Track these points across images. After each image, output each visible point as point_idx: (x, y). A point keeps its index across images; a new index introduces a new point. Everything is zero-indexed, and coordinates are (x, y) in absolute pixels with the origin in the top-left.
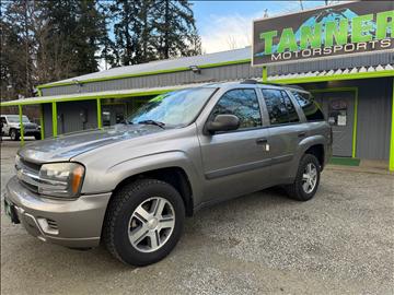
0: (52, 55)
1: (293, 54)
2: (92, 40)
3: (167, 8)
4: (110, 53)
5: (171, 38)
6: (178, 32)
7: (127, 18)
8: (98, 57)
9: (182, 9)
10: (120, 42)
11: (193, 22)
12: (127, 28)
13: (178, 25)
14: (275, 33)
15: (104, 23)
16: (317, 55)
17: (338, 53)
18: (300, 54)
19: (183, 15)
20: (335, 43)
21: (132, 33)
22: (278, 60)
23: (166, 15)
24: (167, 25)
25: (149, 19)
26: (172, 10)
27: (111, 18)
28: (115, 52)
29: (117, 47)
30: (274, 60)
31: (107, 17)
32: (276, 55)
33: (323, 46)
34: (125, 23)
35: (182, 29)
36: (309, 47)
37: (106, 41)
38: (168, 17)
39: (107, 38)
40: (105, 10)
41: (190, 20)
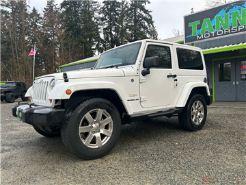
0: (68, 49)
1: (211, 34)
2: (90, 39)
3: (135, 15)
4: (101, 46)
5: (138, 34)
6: (142, 30)
7: (111, 24)
8: (93, 49)
9: (144, 15)
10: (107, 39)
11: (152, 23)
12: (111, 30)
13: (142, 25)
14: (198, 22)
15: (98, 29)
16: (227, 33)
17: (241, 31)
18: (216, 34)
19: (145, 19)
20: (239, 25)
21: (114, 33)
22: (201, 39)
23: (134, 20)
24: (135, 26)
25: (124, 23)
26: (139, 16)
27: (101, 25)
28: (104, 45)
29: (105, 42)
30: (199, 39)
31: (99, 24)
32: (200, 36)
33: (231, 27)
34: (110, 27)
35: (145, 27)
36: (222, 29)
37: (99, 39)
38: (136, 21)
39: (99, 37)
40: (98, 20)
41: (150, 21)
